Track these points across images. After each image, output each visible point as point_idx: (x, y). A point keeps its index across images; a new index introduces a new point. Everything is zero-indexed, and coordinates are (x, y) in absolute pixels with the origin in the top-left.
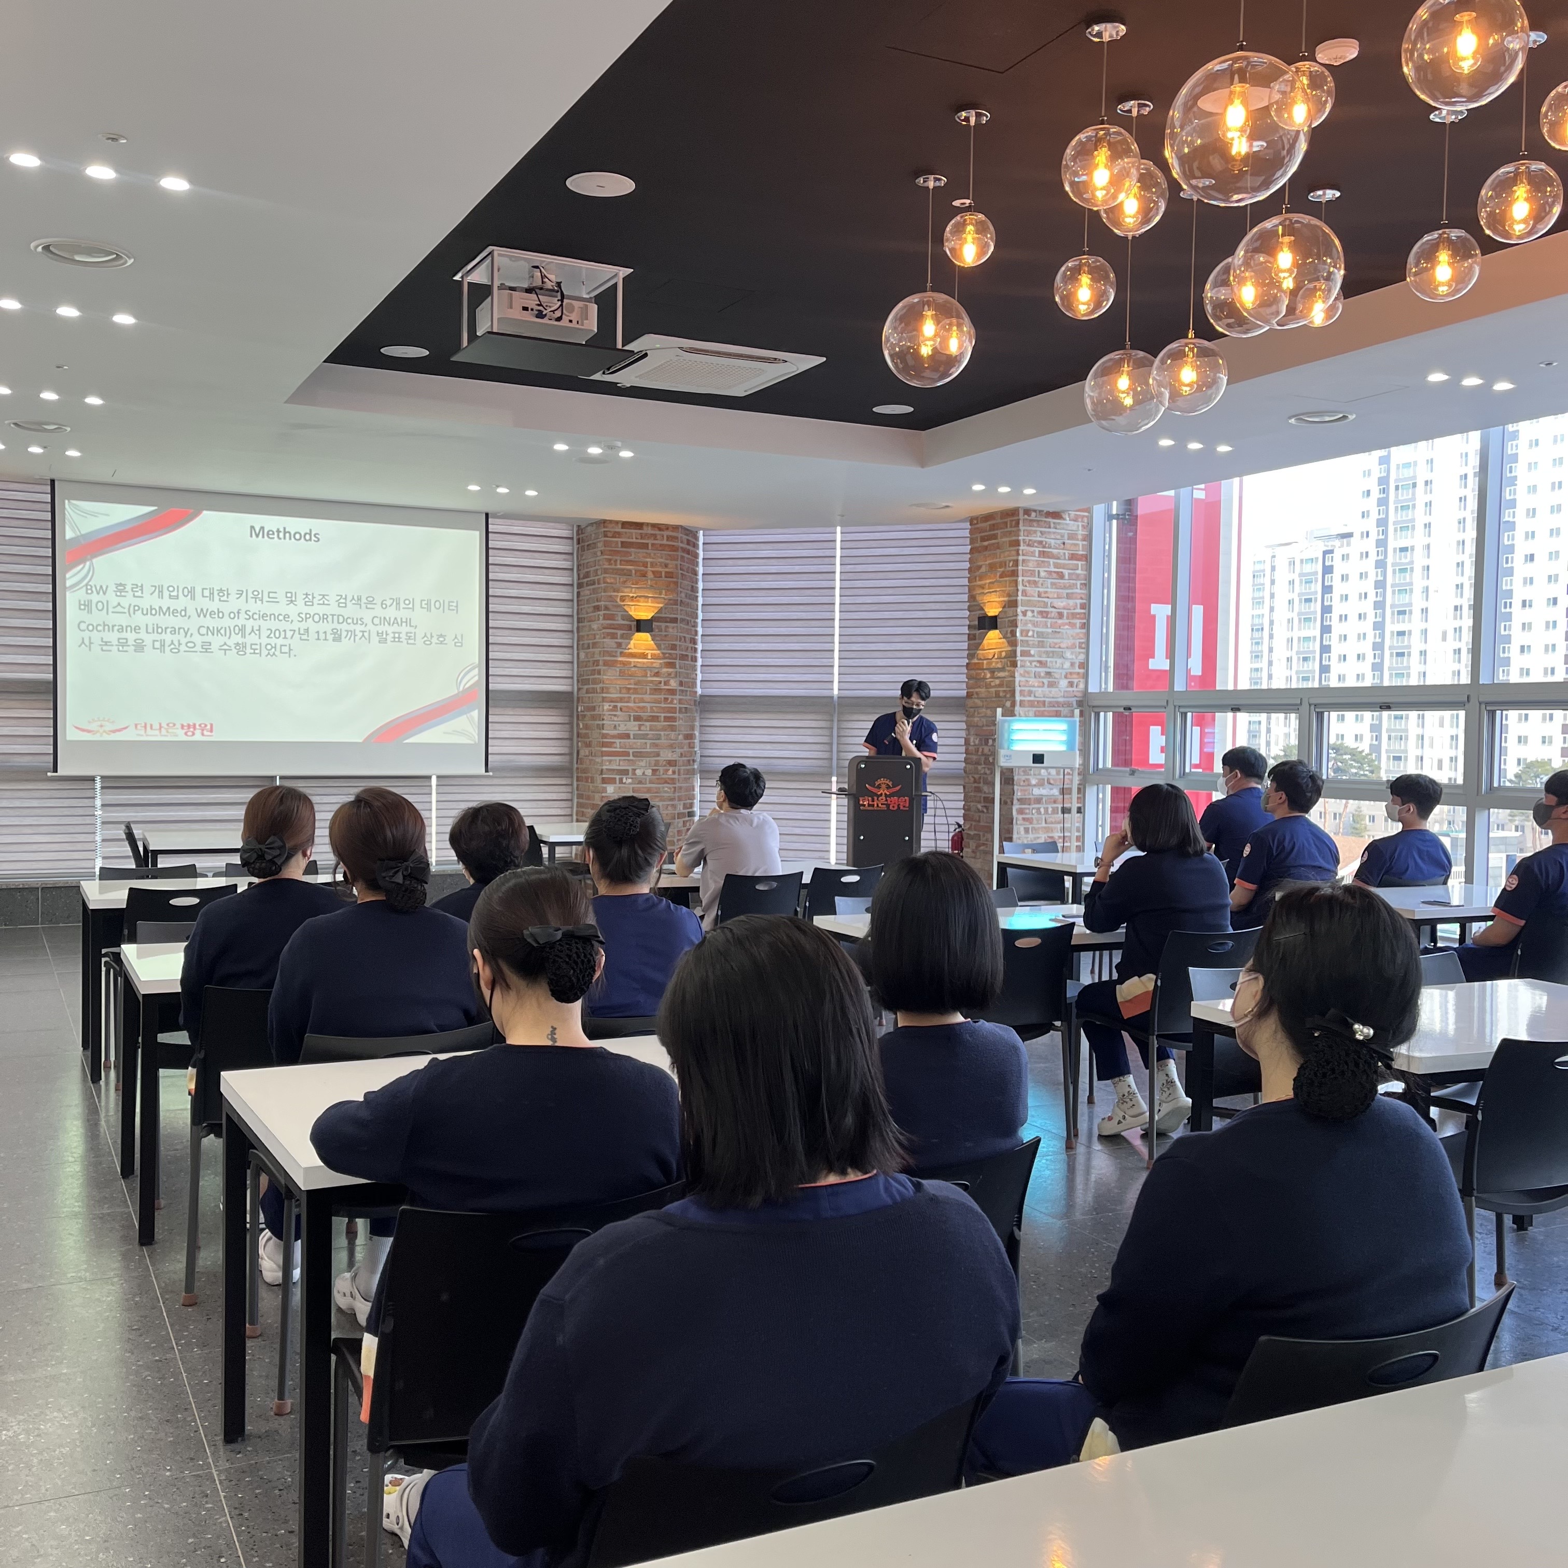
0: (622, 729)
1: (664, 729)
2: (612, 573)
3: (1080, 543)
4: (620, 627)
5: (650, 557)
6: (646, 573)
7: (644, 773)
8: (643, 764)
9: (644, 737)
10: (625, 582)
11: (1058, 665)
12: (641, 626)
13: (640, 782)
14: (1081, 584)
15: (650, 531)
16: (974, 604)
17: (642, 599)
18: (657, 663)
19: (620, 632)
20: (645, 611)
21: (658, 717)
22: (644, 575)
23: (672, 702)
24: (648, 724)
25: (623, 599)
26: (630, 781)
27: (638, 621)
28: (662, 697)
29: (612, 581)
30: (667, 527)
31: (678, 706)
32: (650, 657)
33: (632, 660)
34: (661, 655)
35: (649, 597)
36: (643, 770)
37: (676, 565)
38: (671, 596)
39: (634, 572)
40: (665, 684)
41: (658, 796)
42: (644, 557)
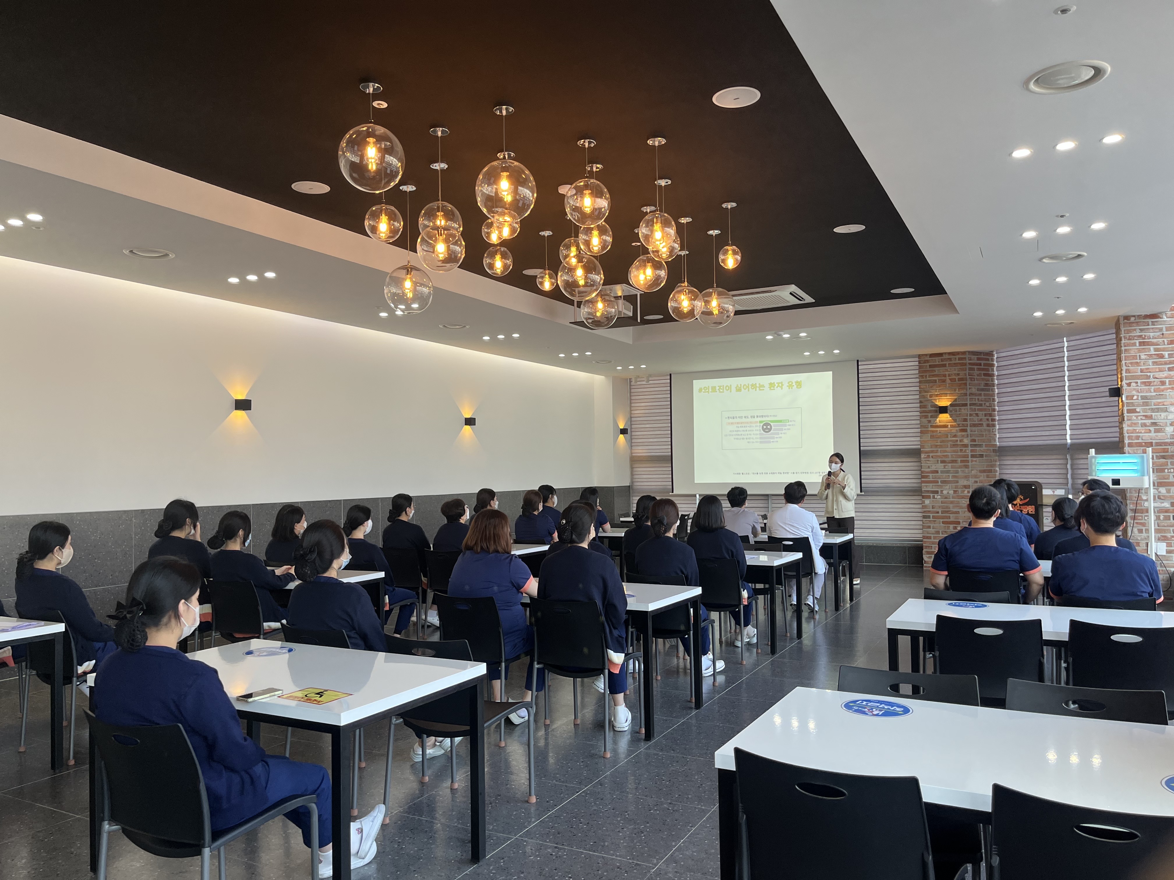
0: (933, 468)
1: (960, 467)
4: (930, 412)
5: (947, 370)
6: (946, 380)
7: (948, 493)
8: (947, 487)
9: (948, 472)
10: (932, 387)
12: (943, 410)
13: (946, 498)
17: (943, 395)
18: (954, 430)
19: (930, 415)
20: (945, 402)
21: (956, 460)
22: (944, 381)
23: (965, 451)
24: (950, 464)
25: (931, 396)
26: (939, 497)
27: (941, 407)
28: (959, 449)
29: (924, 387)
30: (958, 353)
31: (970, 454)
32: (949, 427)
33: (938, 429)
34: (957, 425)
35: (947, 394)
36: (947, 491)
37: (965, 374)
38: (962, 392)
39: (937, 380)
40: (960, 441)
41: (958, 506)
42: (944, 372)
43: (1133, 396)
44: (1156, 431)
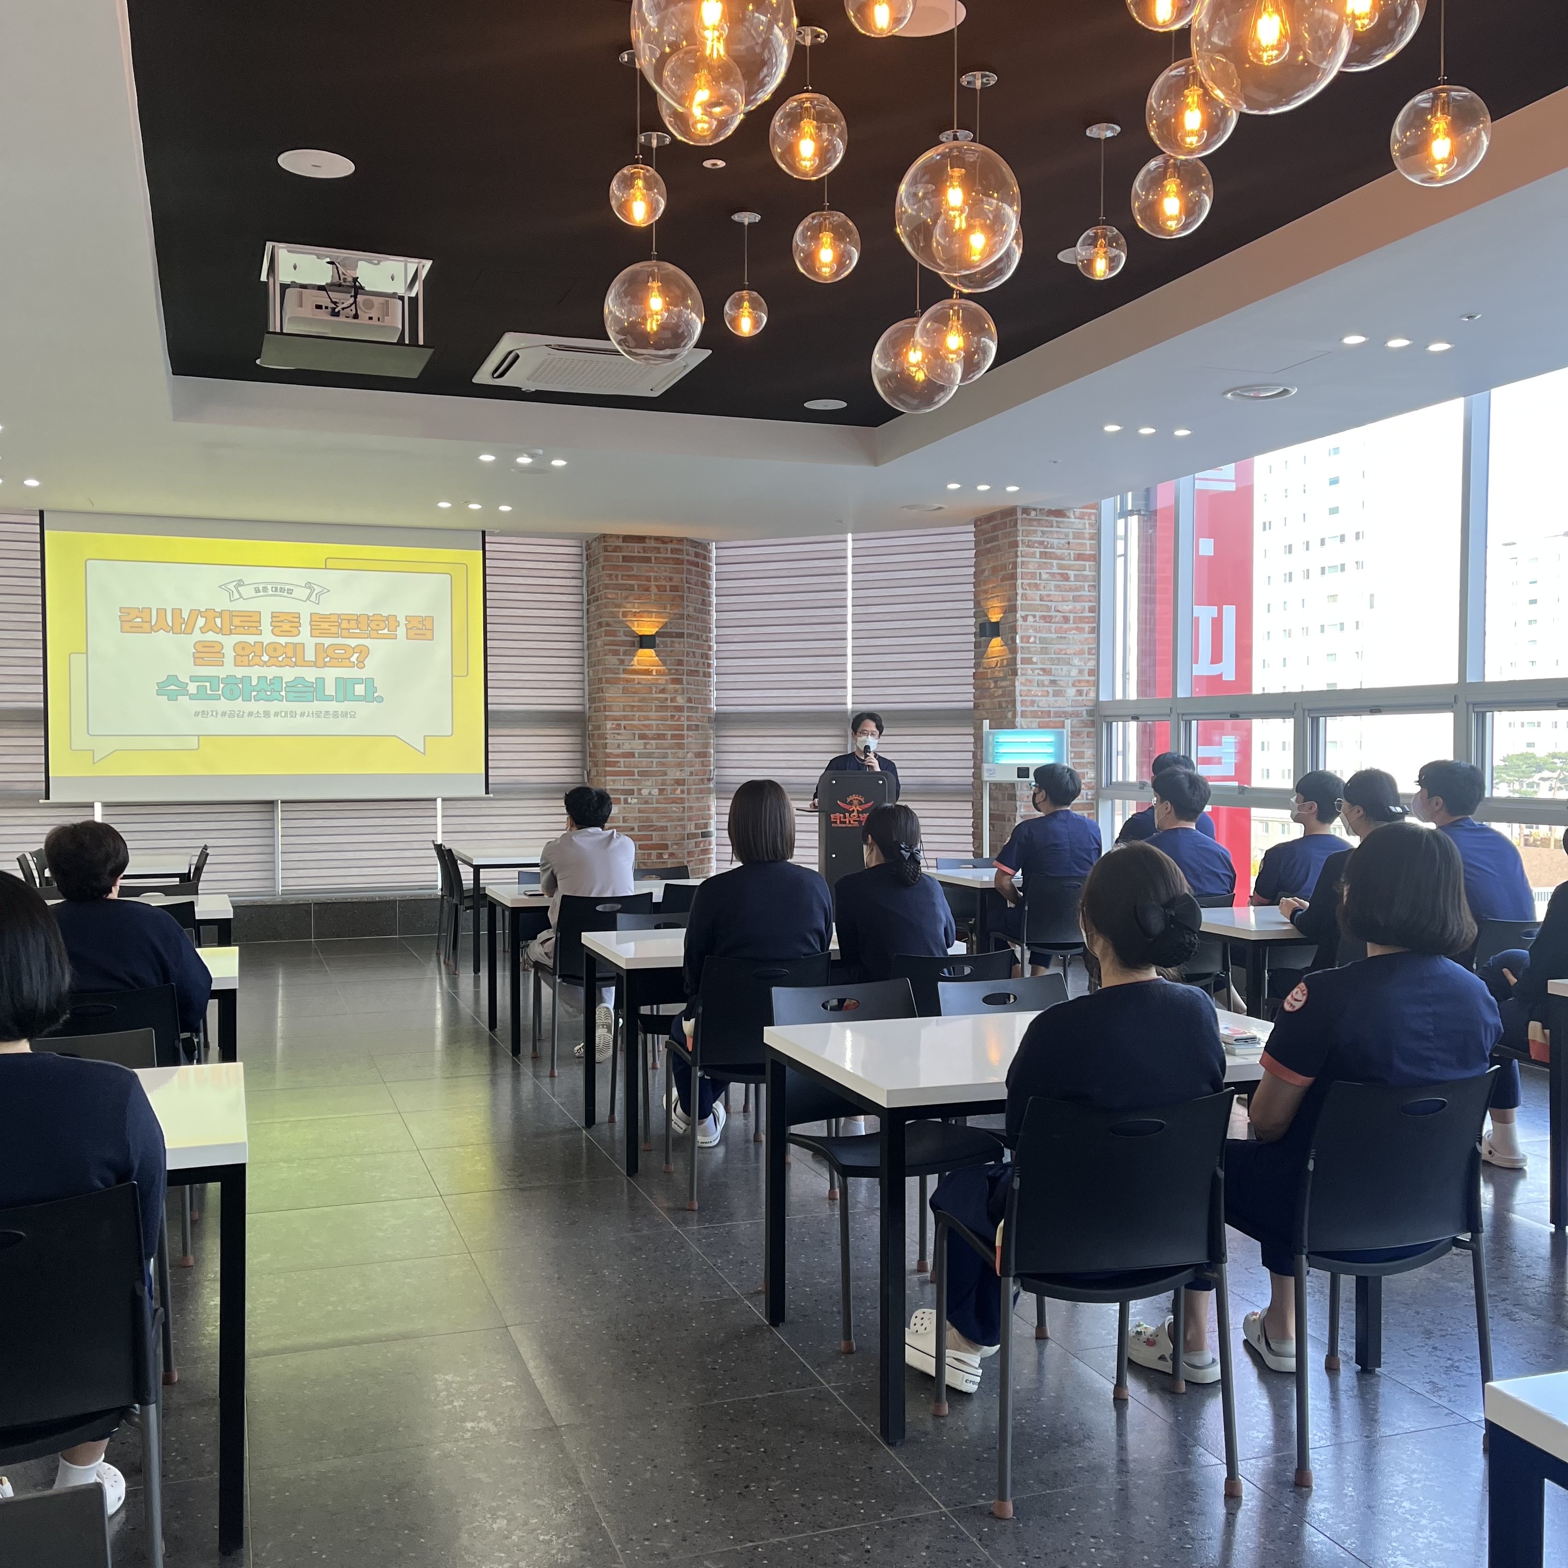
0: (626, 748)
1: (671, 747)
2: (614, 589)
3: (1088, 542)
4: (623, 643)
5: (653, 571)
6: (650, 587)
7: (650, 793)
8: (649, 783)
9: (649, 755)
10: (626, 598)
11: (1064, 672)
12: (646, 642)
13: (646, 802)
14: (1089, 586)
15: (653, 544)
16: (980, 612)
17: (646, 614)
18: (663, 680)
19: (622, 649)
20: (649, 627)
21: (664, 735)
22: (647, 589)
23: (679, 720)
24: (654, 742)
25: (625, 614)
26: (635, 801)
27: (641, 637)
28: (669, 714)
29: (614, 596)
30: (671, 540)
31: (686, 723)
32: (654, 673)
33: (636, 677)
34: (667, 671)
35: (652, 612)
36: (649, 789)
37: (682, 579)
38: (676, 611)
39: (636, 587)
40: (672, 701)
41: (665, 817)
42: (647, 571)
43: (1029, 637)
44: (1057, 694)
